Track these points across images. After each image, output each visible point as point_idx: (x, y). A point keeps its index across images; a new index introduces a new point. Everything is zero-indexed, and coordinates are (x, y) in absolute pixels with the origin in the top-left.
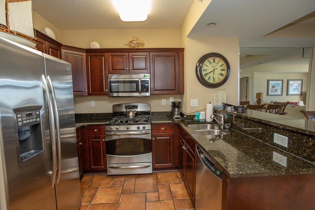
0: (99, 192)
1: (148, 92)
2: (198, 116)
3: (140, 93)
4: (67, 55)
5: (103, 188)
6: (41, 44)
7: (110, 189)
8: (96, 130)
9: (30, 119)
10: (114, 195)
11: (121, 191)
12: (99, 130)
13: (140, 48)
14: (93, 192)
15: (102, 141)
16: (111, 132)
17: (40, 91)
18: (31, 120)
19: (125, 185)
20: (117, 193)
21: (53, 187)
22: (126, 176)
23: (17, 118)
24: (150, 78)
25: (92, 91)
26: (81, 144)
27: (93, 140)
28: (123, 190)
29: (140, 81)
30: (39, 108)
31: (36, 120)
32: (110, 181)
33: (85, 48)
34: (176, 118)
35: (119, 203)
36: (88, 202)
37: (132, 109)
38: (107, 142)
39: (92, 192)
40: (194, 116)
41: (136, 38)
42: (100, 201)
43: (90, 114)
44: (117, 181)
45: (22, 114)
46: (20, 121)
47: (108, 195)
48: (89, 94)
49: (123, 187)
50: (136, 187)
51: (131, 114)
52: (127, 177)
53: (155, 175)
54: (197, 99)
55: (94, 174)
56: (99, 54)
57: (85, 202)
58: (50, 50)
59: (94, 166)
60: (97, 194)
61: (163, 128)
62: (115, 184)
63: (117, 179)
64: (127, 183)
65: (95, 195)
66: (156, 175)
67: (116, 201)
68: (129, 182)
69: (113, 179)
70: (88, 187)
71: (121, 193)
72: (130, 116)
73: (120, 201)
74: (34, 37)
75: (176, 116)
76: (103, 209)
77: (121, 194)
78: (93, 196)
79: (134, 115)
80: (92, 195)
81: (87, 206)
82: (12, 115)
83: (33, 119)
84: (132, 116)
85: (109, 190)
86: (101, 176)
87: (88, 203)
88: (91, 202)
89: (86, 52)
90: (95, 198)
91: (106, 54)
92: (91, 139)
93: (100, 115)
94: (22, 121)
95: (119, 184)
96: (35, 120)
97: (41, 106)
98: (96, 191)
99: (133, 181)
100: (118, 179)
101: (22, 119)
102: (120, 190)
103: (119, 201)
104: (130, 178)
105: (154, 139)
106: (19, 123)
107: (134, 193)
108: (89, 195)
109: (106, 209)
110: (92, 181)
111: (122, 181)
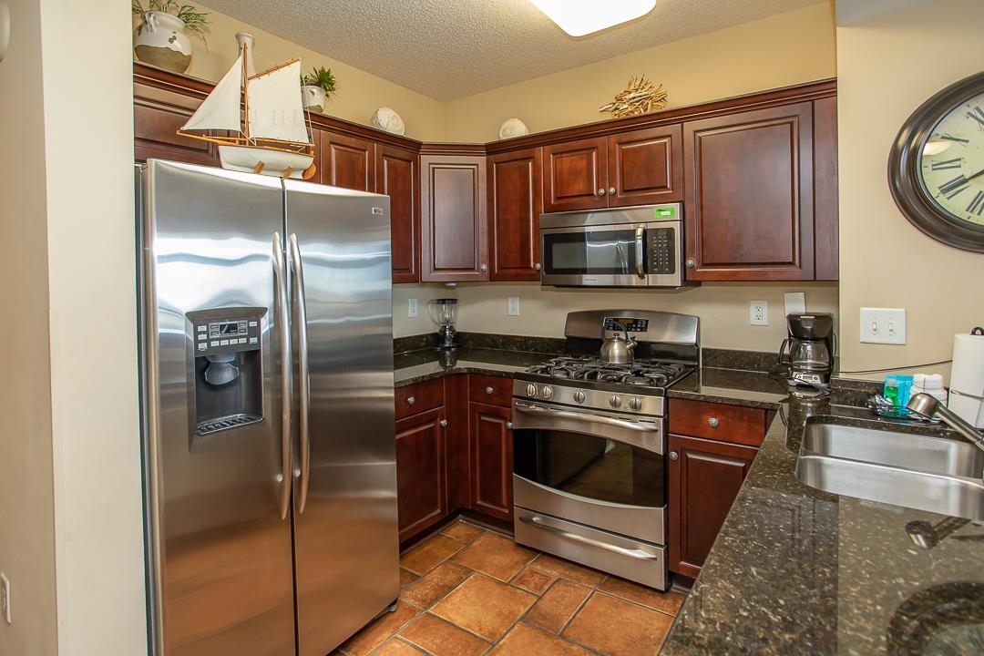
0: (465, 587)
1: (672, 271)
2: (896, 389)
3: (642, 277)
4: (434, 168)
5: (483, 578)
6: (358, 152)
7: (498, 590)
8: (490, 390)
9: (229, 339)
10: (498, 615)
11: (523, 611)
12: (499, 391)
13: (648, 112)
14: (452, 577)
15: (506, 428)
16: (530, 405)
17: (263, 271)
18: (233, 342)
19: (547, 596)
20: (510, 612)
21: (284, 518)
22: (573, 566)
23: (196, 333)
24: (683, 220)
25: (500, 268)
26: (444, 422)
27: (483, 418)
28: (532, 610)
29: (639, 232)
30: (258, 313)
31: (248, 340)
32: (517, 563)
33: (483, 142)
34: (801, 387)
35: (497, 647)
36: (423, 601)
37: (621, 330)
38: (517, 434)
39: (449, 577)
40: (880, 389)
41: (638, 82)
42: (451, 615)
43: (504, 337)
44: (533, 573)
45: (210, 324)
46: (203, 341)
47: (483, 606)
48: (493, 277)
49: (540, 598)
50: (579, 618)
51: (616, 350)
52: (574, 570)
53: (674, 604)
54: (903, 310)
55: (484, 525)
56: (519, 154)
57: (415, 599)
58: (385, 161)
59: (483, 499)
60: (458, 590)
61: (713, 421)
62: (522, 581)
63: (538, 567)
64: (560, 594)
65: (451, 588)
66: (679, 605)
67: (492, 634)
68: (565, 591)
69: (527, 560)
70: (450, 559)
71: (522, 619)
72: (614, 357)
73: (501, 642)
74: (307, 141)
75: (799, 378)
76: (445, 643)
77: (519, 620)
78: (443, 591)
79: (625, 354)
80: (444, 586)
81: (412, 611)
82: (183, 332)
83: (238, 338)
84: (621, 357)
85: (496, 591)
86: (499, 540)
87: (420, 605)
88: (430, 605)
89: (488, 154)
90: (447, 600)
91: (541, 152)
92: (477, 414)
93: (531, 342)
94: (208, 341)
95: (533, 585)
96: (243, 341)
97: (266, 309)
98: (460, 580)
99: (584, 592)
100: (542, 565)
101: (208, 337)
102: (526, 605)
103: (498, 642)
104: (579, 580)
105: (674, 455)
106: (200, 346)
107: (562, 636)
108: (437, 584)
109: (450, 646)
110: (468, 544)
111: (546, 578)
